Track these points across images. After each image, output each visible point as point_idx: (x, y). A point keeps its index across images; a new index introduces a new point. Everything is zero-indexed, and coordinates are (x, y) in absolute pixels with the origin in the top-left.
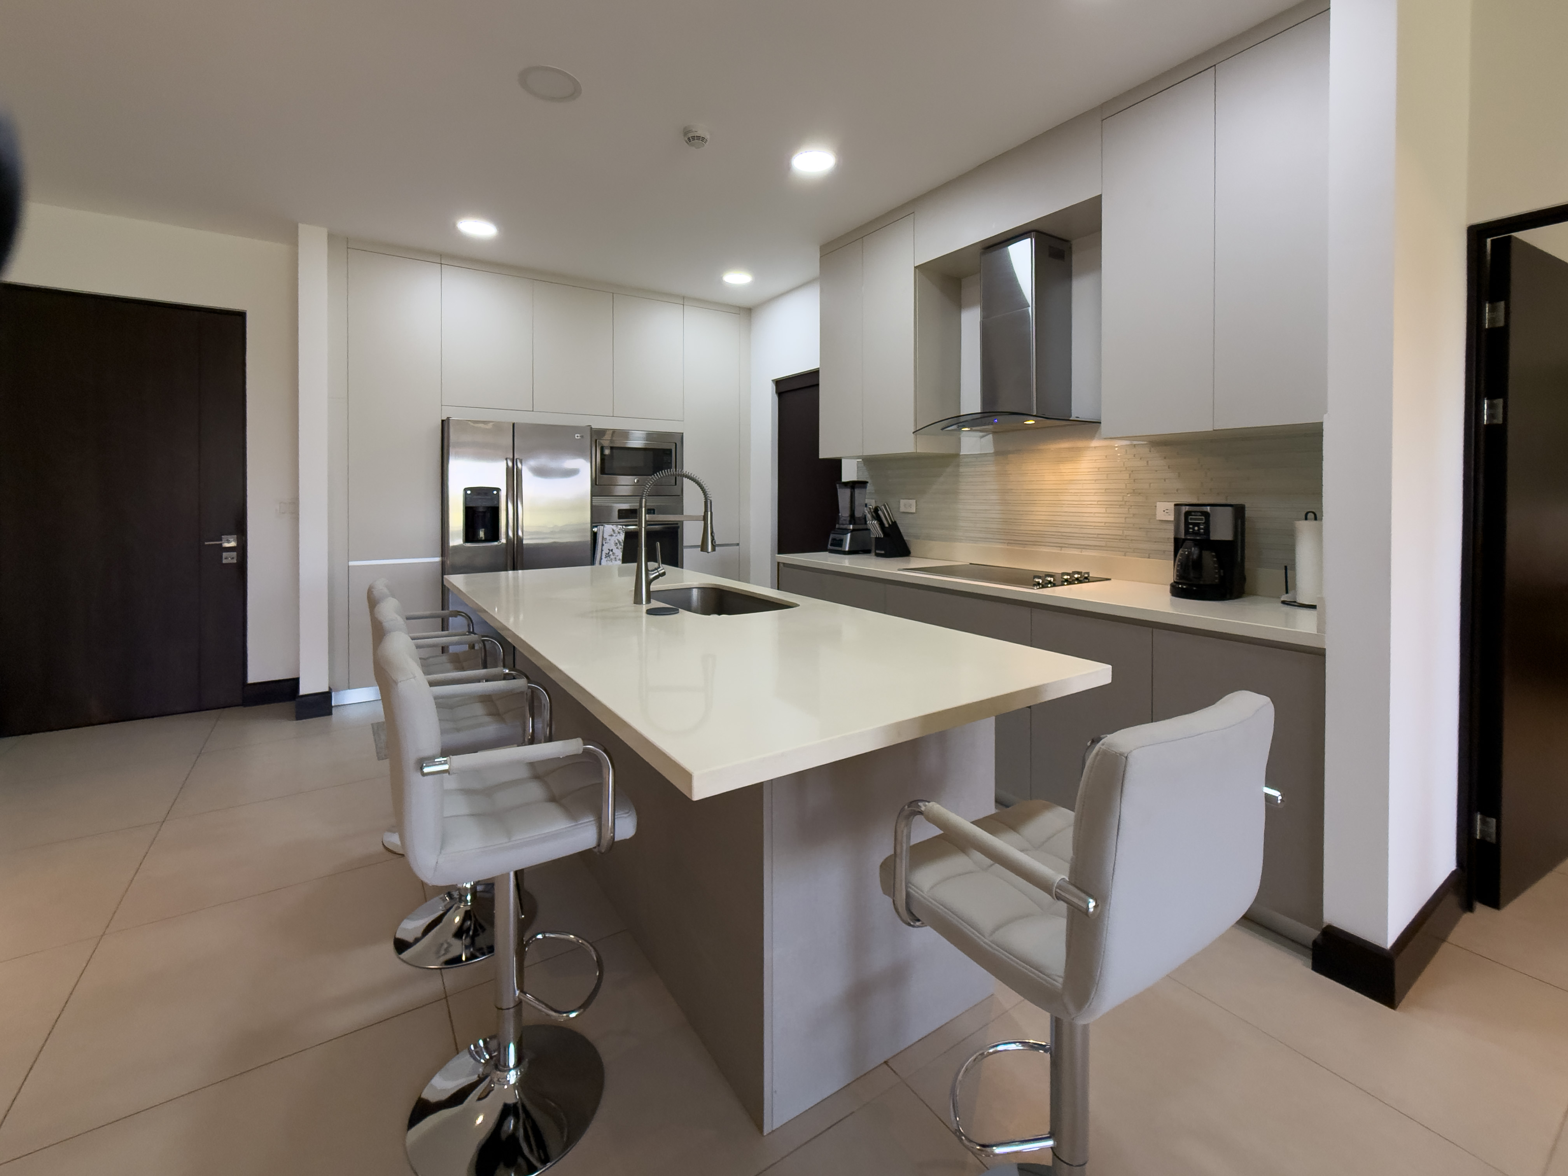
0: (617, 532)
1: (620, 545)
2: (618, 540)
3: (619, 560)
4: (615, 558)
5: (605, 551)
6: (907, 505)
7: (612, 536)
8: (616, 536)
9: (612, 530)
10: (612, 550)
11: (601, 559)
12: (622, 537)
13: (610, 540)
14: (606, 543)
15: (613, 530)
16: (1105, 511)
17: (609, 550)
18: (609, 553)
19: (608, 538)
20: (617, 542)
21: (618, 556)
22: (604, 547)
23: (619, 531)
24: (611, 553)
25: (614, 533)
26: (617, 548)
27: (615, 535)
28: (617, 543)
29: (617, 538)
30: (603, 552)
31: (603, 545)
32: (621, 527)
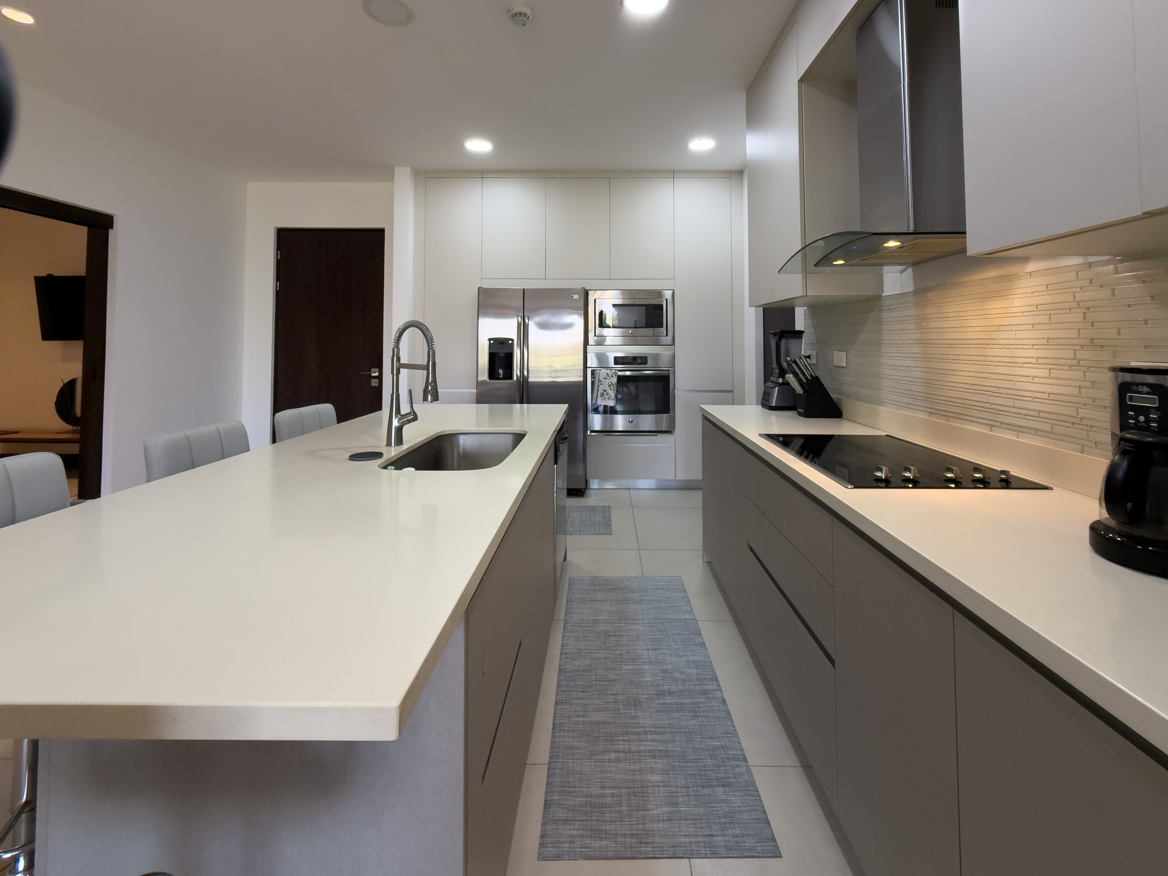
0: (610, 376)
1: (613, 386)
2: (611, 382)
3: (612, 399)
4: (609, 398)
5: (601, 391)
6: (840, 358)
7: (606, 378)
8: (610, 379)
9: (606, 374)
10: (606, 391)
11: (597, 397)
12: (615, 380)
13: (604, 382)
14: (601, 384)
15: (607, 374)
17: (603, 390)
18: (603, 393)
19: (603, 380)
20: (610, 384)
21: (611, 396)
22: (599, 388)
23: (613, 375)
24: (605, 393)
25: (608, 376)
26: (611, 389)
27: (608, 378)
28: (610, 385)
29: (610, 380)
30: (599, 392)
31: (599, 386)
32: (614, 371)
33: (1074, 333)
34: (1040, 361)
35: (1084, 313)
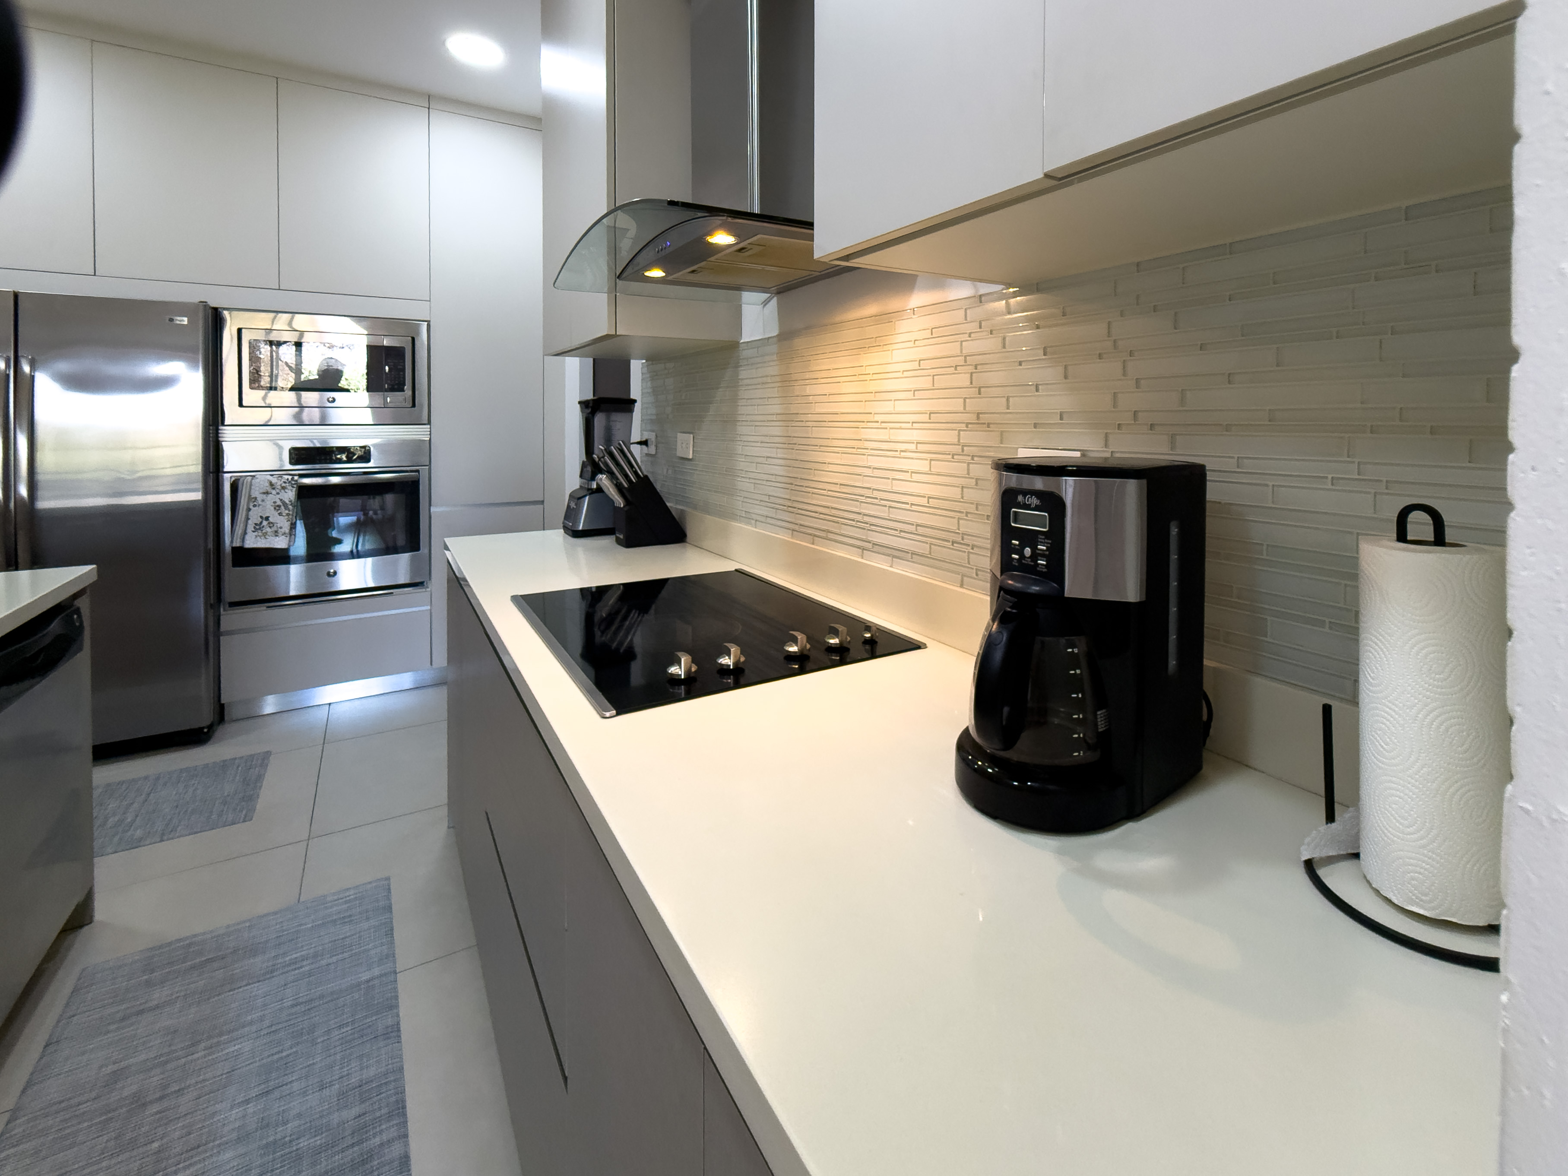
0: (279, 487)
1: (286, 508)
2: (281, 500)
3: (284, 534)
4: (276, 532)
5: (254, 518)
6: (685, 446)
7: (267, 493)
8: (278, 494)
9: (267, 484)
10: (267, 518)
11: (245, 533)
12: (290, 495)
13: (263, 501)
14: (255, 506)
15: (271, 484)
16: (927, 469)
17: (261, 517)
18: (261, 523)
19: (260, 497)
20: (279, 503)
21: (281, 528)
22: (251, 513)
23: (284, 485)
24: (265, 523)
25: (274, 489)
26: (280, 514)
27: (274, 492)
28: (279, 506)
29: (278, 496)
30: (250, 522)
31: (249, 510)
32: (290, 477)
33: (958, 404)
34: (921, 447)
35: (972, 374)
